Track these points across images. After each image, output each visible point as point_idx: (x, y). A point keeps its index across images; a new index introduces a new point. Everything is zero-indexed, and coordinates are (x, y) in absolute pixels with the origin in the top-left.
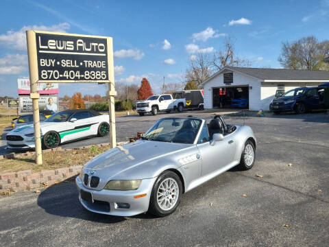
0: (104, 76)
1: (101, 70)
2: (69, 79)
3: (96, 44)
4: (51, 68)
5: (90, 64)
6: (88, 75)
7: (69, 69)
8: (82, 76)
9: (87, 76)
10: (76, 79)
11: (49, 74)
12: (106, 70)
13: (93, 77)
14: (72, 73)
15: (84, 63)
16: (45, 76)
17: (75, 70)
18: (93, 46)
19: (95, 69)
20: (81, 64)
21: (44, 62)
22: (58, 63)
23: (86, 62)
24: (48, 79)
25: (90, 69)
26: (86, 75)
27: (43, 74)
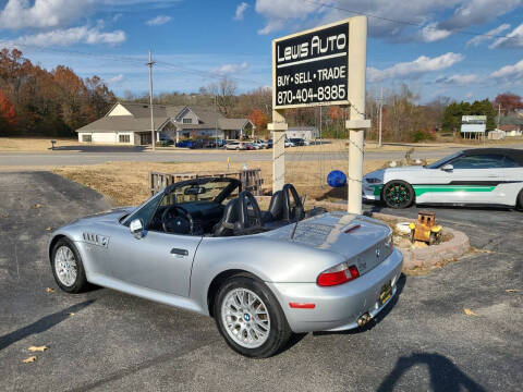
0: (341, 93)
1: (338, 82)
2: (302, 102)
3: (335, 37)
4: (286, 88)
5: (325, 74)
6: (322, 93)
7: (301, 86)
8: (316, 96)
9: (321, 96)
10: (309, 100)
11: (284, 96)
12: (344, 81)
13: (327, 95)
14: (304, 93)
15: (317, 74)
16: (280, 100)
17: (307, 86)
18: (330, 42)
19: (331, 82)
20: (315, 76)
21: (281, 81)
22: (292, 79)
23: (320, 71)
24: (283, 104)
25: (324, 83)
26: (319, 93)
27: (279, 97)
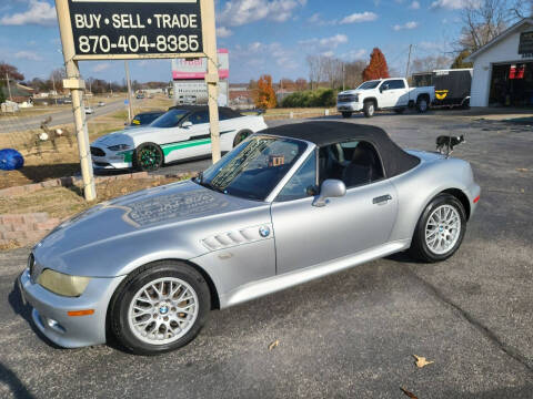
0: (194, 45)
1: (188, 32)
2: (129, 52)
4: (95, 31)
5: (165, 20)
6: (164, 43)
7: (127, 33)
8: (153, 45)
9: (162, 46)
10: (142, 51)
11: (92, 42)
12: (198, 32)
13: (173, 46)
14: (133, 40)
15: (154, 20)
16: (85, 47)
17: (139, 33)
19: (177, 31)
20: (149, 21)
21: (82, 21)
22: (107, 21)
23: (158, 16)
24: (91, 53)
25: (167, 31)
26: (159, 43)
27: (82, 44)
